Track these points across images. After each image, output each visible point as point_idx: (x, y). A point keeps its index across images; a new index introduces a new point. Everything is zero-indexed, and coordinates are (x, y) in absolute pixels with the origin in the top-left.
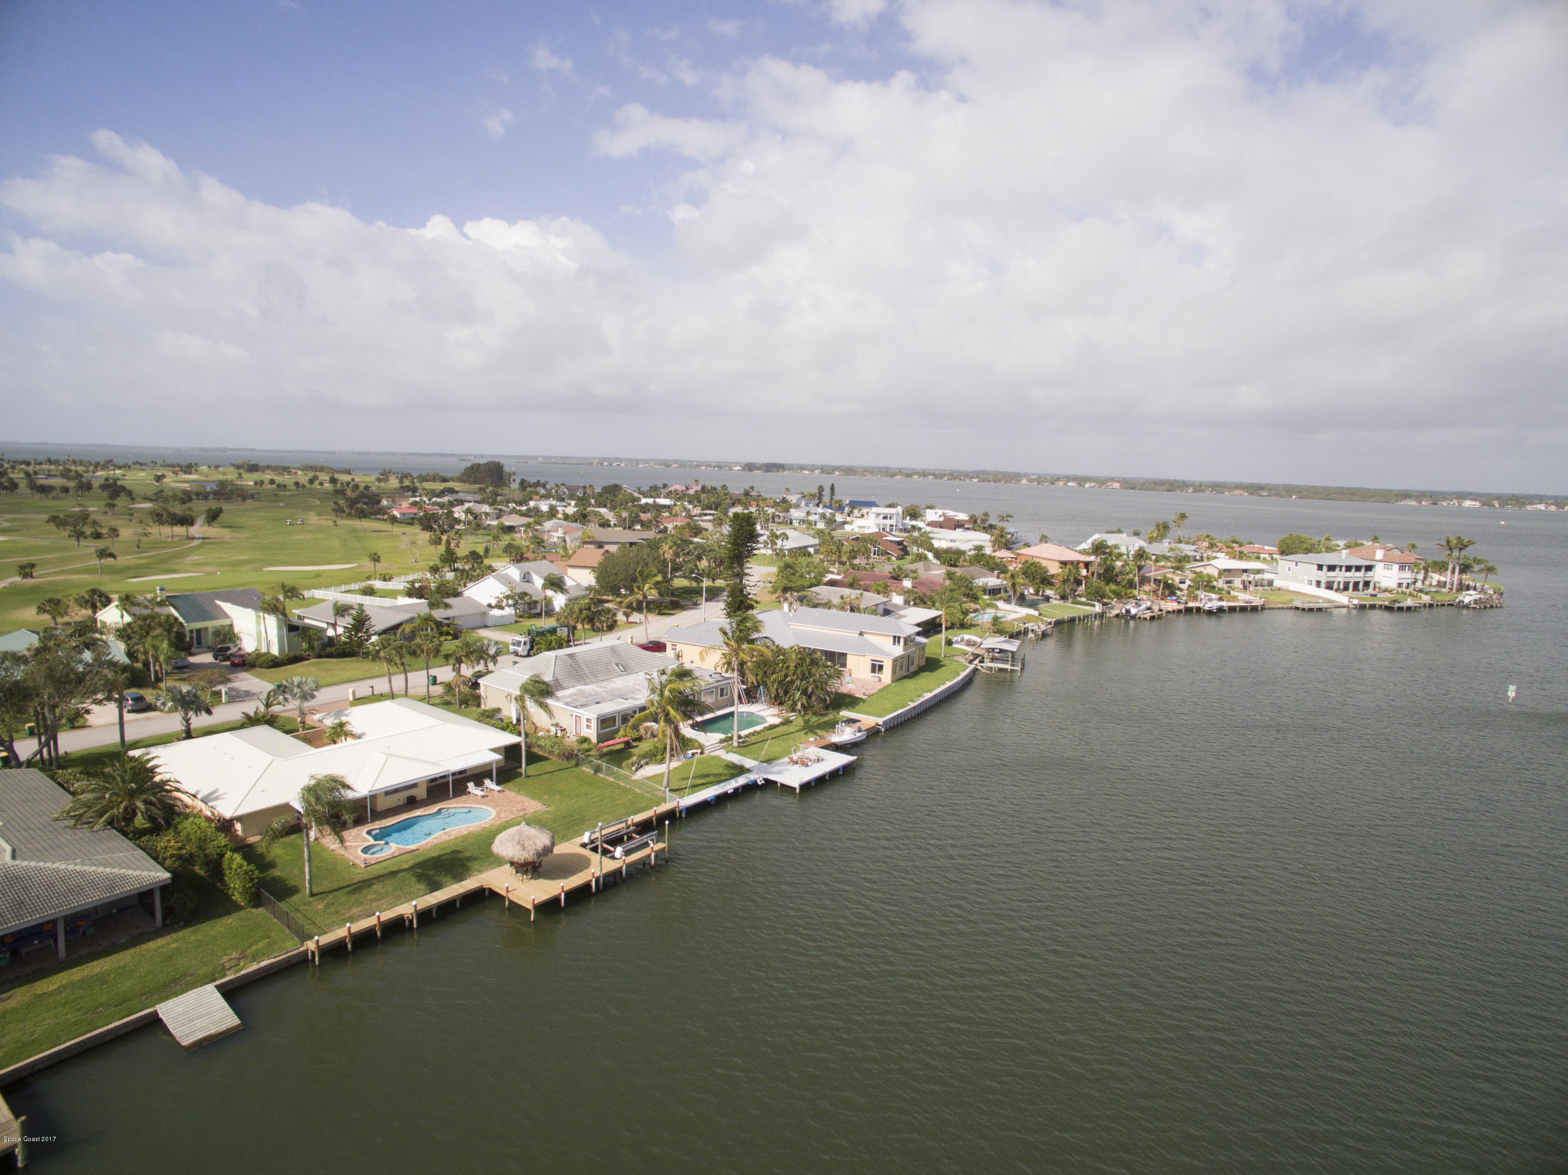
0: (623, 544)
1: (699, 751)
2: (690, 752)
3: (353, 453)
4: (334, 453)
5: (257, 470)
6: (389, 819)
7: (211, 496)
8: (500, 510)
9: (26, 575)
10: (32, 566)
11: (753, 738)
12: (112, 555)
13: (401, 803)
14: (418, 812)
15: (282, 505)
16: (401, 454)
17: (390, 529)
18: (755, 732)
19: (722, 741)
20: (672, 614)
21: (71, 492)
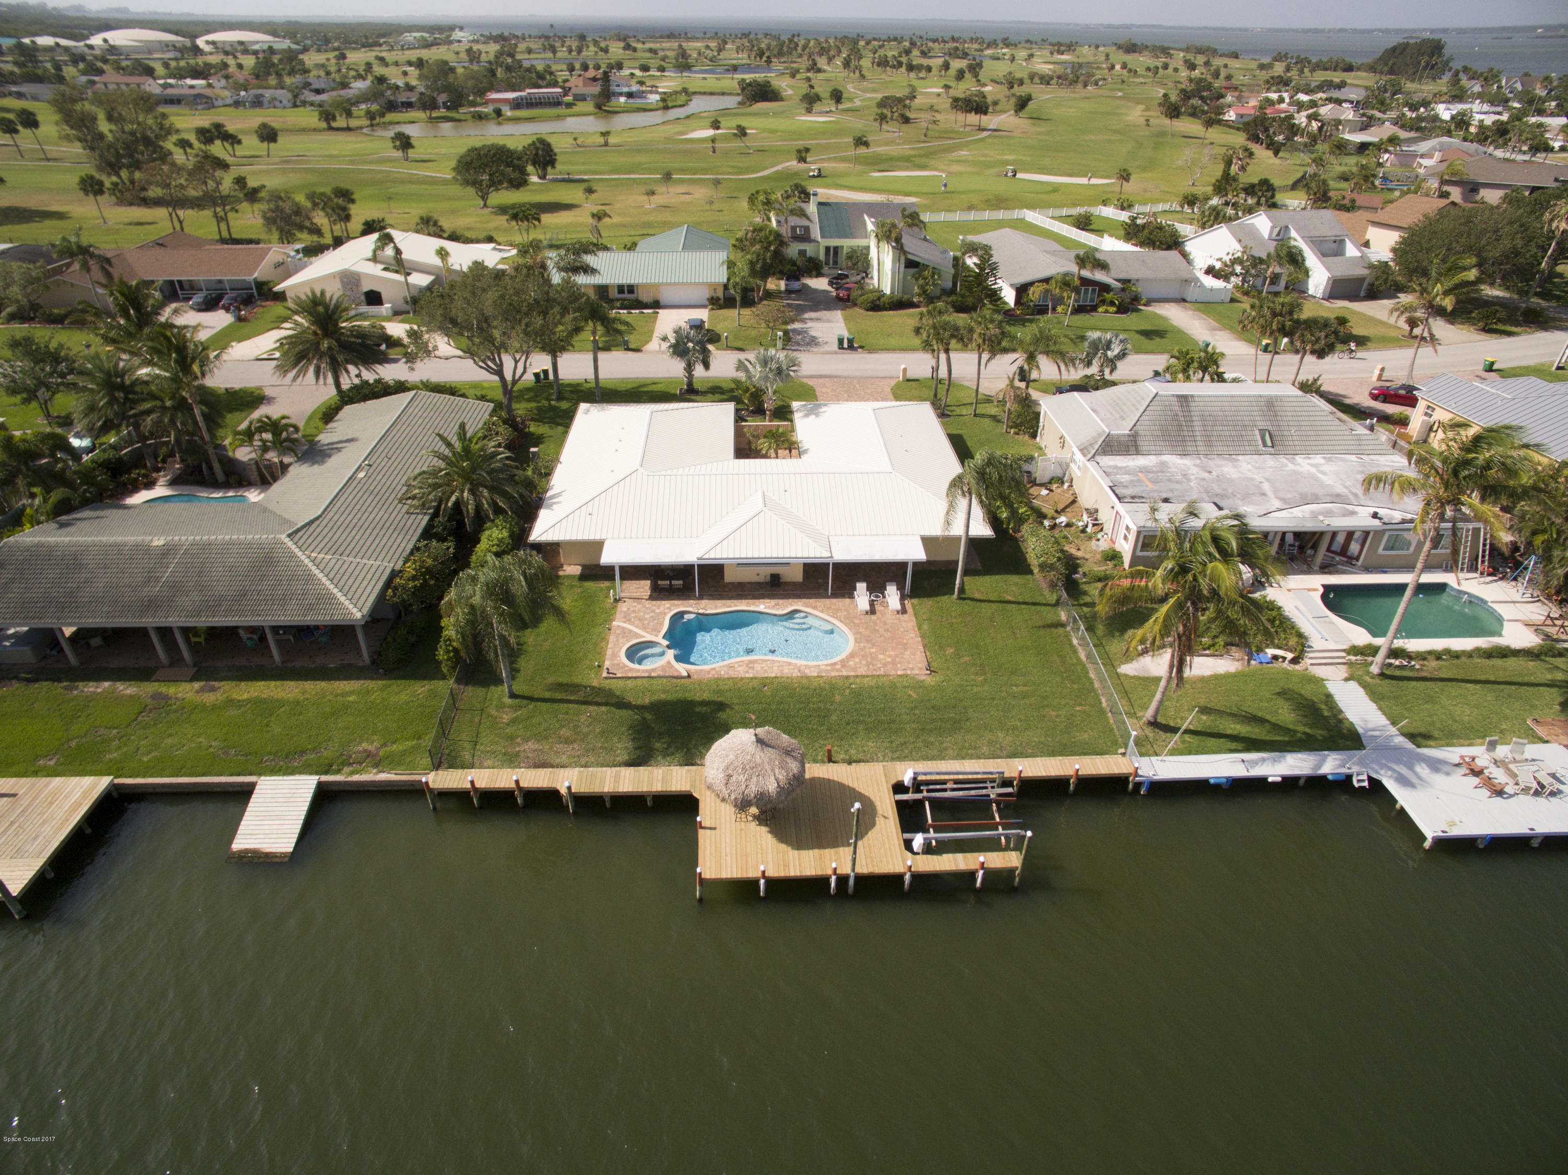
0: (1516, 189)
1: (1290, 656)
2: (1271, 652)
3: (1269, 30)
4: (1246, 30)
5: (1134, 52)
6: (719, 603)
7: (1054, 81)
8: (1371, 118)
9: (802, 160)
10: (807, 150)
11: (1433, 664)
12: (866, 144)
13: (761, 579)
14: (761, 606)
15: (1120, 94)
16: (1330, 31)
17: (1201, 134)
18: (1448, 651)
19: (1354, 650)
20: (1509, 334)
21: (935, 71)
